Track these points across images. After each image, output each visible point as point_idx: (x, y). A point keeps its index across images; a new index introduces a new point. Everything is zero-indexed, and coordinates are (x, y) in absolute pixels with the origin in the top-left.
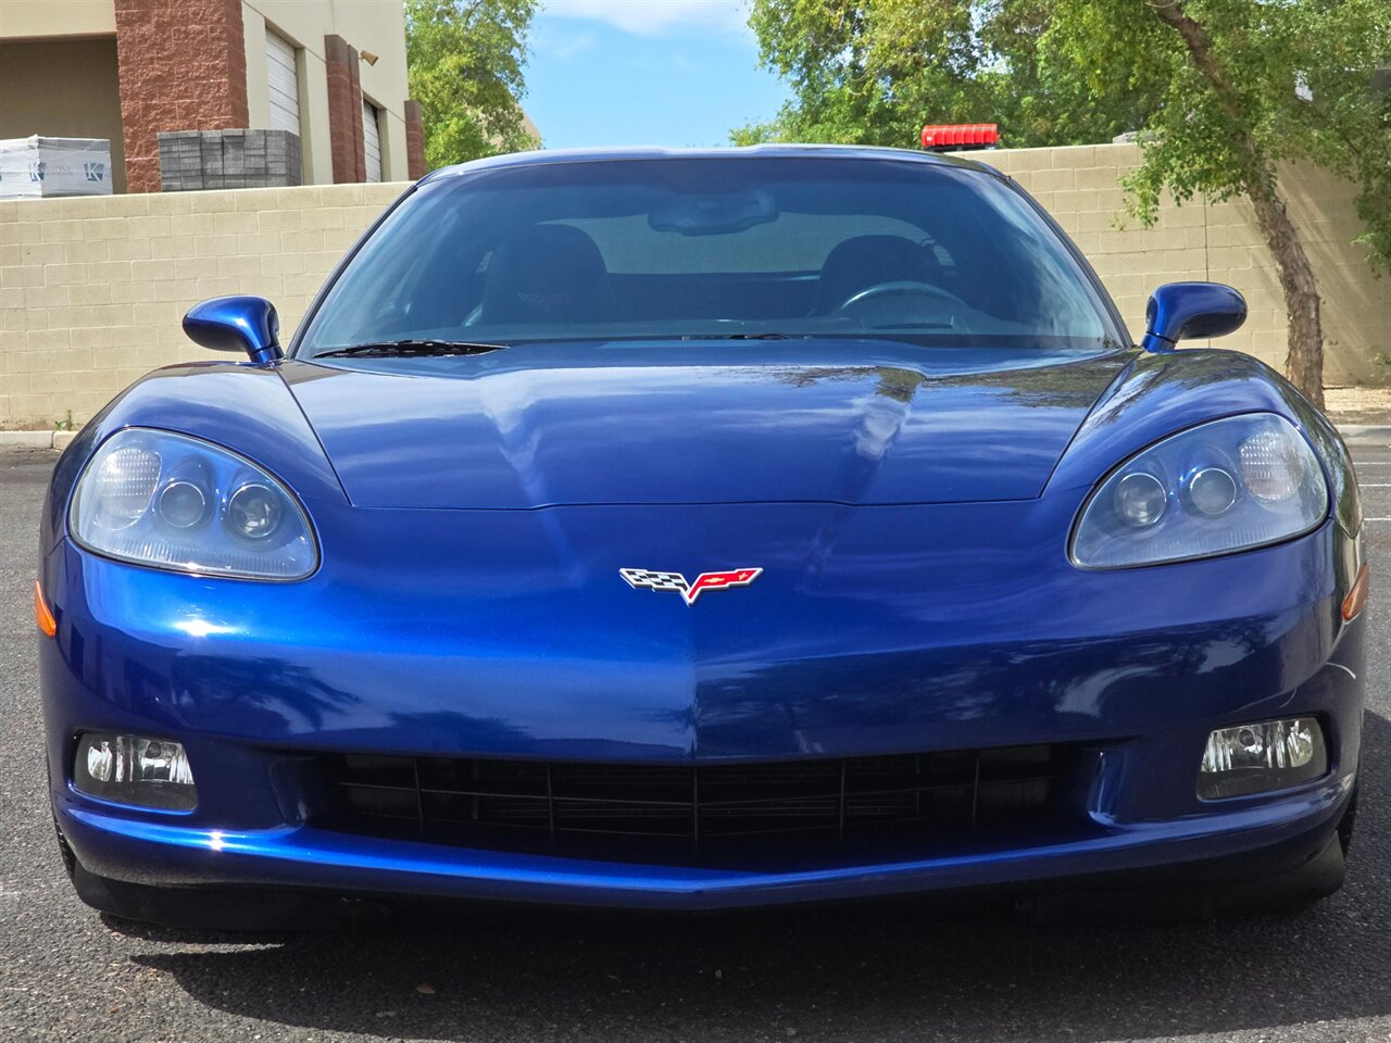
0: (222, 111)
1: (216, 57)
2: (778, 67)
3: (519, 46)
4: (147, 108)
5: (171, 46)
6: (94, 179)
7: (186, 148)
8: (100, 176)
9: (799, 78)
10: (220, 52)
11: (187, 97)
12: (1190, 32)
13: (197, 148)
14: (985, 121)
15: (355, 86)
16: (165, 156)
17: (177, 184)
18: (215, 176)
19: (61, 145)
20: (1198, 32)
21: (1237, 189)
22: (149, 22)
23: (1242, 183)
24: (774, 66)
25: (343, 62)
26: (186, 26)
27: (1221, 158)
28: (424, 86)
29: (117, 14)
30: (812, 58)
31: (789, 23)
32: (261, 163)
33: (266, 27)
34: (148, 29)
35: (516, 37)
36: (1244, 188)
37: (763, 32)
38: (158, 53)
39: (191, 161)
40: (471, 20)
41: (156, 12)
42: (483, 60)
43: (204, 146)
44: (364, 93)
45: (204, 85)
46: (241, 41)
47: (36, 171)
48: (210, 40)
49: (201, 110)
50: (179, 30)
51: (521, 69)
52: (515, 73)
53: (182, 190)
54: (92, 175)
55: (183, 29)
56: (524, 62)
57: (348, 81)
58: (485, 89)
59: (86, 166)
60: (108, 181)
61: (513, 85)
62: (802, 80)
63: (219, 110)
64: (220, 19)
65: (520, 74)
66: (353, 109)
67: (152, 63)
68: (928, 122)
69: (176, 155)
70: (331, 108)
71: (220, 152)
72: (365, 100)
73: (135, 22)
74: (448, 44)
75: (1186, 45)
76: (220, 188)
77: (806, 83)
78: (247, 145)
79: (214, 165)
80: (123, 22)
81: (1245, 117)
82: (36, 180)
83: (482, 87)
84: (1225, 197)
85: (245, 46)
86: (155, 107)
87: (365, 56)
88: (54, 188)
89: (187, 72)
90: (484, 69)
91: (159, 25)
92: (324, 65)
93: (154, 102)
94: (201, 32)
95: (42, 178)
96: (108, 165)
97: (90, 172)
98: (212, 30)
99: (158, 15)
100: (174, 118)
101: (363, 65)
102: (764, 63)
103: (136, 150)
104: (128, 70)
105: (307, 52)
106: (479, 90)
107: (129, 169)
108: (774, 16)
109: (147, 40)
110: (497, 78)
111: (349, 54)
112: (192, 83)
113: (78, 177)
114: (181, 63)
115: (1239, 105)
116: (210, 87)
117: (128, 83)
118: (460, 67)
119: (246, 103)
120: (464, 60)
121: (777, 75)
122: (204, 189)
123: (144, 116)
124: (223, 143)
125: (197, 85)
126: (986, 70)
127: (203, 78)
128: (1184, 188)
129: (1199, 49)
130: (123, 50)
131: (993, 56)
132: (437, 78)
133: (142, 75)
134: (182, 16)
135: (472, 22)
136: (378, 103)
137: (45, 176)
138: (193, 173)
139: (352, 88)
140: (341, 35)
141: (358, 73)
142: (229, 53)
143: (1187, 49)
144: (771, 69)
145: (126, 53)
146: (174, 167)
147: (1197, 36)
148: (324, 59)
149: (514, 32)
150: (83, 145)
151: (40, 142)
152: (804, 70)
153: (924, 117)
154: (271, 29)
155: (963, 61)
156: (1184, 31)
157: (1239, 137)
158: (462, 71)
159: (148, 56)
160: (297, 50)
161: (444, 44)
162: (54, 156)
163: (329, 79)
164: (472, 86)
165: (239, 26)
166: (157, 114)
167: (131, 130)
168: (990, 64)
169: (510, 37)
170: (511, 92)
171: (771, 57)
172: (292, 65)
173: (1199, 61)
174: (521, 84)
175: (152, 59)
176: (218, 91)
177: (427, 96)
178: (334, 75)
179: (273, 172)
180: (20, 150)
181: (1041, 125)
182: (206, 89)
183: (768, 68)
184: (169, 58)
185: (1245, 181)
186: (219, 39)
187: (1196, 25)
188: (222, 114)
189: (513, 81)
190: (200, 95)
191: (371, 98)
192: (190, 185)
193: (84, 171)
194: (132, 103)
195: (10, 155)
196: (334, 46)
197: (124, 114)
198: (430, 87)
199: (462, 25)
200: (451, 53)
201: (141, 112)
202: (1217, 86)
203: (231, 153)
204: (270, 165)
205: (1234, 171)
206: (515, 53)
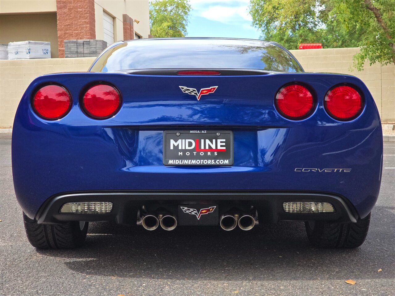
0: (87, 35)
1: (86, 19)
2: (258, 26)
3: (185, 20)
4: (65, 33)
5: (73, 15)
6: (45, 54)
7: (72, 45)
8: (47, 53)
9: (264, 29)
10: (87, 17)
11: (77, 31)
12: (376, 12)
13: (76, 45)
14: (319, 42)
15: (132, 29)
16: (66, 47)
17: (69, 56)
18: (80, 53)
19: (35, 43)
20: (378, 12)
21: (390, 61)
22: (66, 8)
23: (392, 59)
24: (257, 26)
25: (128, 22)
26: (77, 9)
27: (385, 52)
28: (157, 31)
29: (57, 6)
30: (268, 23)
31: (261, 13)
32: (94, 50)
33: (103, 11)
34: (66, 10)
35: (185, 18)
36: (392, 61)
37: (254, 16)
38: (69, 17)
39: (74, 49)
40: (172, 13)
41: (68, 5)
42: (175, 24)
43: (78, 44)
44: (135, 32)
45: (82, 27)
46: (94, 15)
47: (28, 51)
48: (84, 14)
49: (81, 34)
50: (75, 11)
51: (186, 27)
52: (184, 28)
53: (71, 57)
54: (45, 53)
55: (76, 10)
56: (187, 25)
57: (130, 28)
58: (175, 33)
59: (43, 50)
60: (49, 54)
61: (184, 32)
62: (265, 30)
63: (86, 34)
64: (87, 8)
65: (185, 28)
66: (131, 36)
67: (67, 20)
68: (302, 42)
69: (69, 47)
70: (124, 36)
71: (83, 46)
72: (135, 34)
73: (62, 8)
74: (164, 19)
75: (374, 16)
76: (82, 57)
77: (266, 31)
78: (91, 44)
79: (80, 50)
80: (58, 8)
81: (393, 39)
82: (28, 54)
83: (174, 32)
84: (386, 64)
85: (95, 16)
86: (67, 33)
87: (135, 21)
88: (33, 56)
89: (77, 23)
90: (175, 27)
91: (69, 9)
92: (123, 23)
93: (67, 32)
94: (81, 11)
95: (29, 53)
96: (50, 50)
97: (44, 51)
98: (85, 11)
99: (69, 6)
100: (73, 37)
101: (135, 24)
102: (254, 25)
103: (62, 46)
104: (60, 22)
105: (116, 19)
106: (173, 33)
107: (59, 51)
108: (257, 11)
109: (65, 13)
110: (179, 29)
111: (130, 20)
112: (78, 26)
113: (40, 53)
114: (75, 20)
115: (391, 35)
116: (84, 28)
117: (59, 26)
118: (168, 26)
119: (95, 33)
120: (169, 24)
121: (257, 28)
122: (77, 57)
123: (64, 36)
124: (83, 43)
125: (80, 27)
126: (320, 28)
127: (82, 25)
128: (373, 60)
129: (378, 18)
130: (59, 16)
131: (322, 24)
132: (161, 29)
133: (64, 24)
134: (76, 6)
135: (172, 14)
136: (140, 35)
137: (30, 53)
138: (74, 52)
139: (131, 30)
140: (127, 14)
141: (133, 25)
142: (90, 18)
143: (375, 17)
144: (255, 26)
145: (59, 17)
146: (69, 50)
147: (378, 13)
148: (123, 21)
149: (184, 16)
150: (42, 44)
151: (29, 42)
152: (266, 27)
153: (301, 41)
154: (105, 11)
155: (313, 25)
156: (374, 12)
157: (391, 45)
158: (168, 27)
159: (66, 18)
160: (114, 18)
161: (163, 19)
162: (33, 47)
163: (124, 27)
164: (171, 32)
165: (93, 10)
166: (68, 35)
167: (60, 40)
168: (320, 26)
169: (183, 18)
170: (183, 34)
171: (256, 23)
172: (112, 23)
173: (379, 21)
174: (186, 31)
175: (67, 19)
176: (86, 29)
177: (158, 34)
178: (125, 26)
179: (98, 52)
180: (24, 44)
181: (335, 44)
182: (82, 28)
183: (254, 26)
184: (72, 19)
185: (393, 58)
186: (87, 13)
187: (378, 10)
188: (87, 36)
189: (183, 30)
190: (81, 30)
191: (137, 33)
192: (74, 56)
193: (42, 51)
194: (61, 32)
195: (21, 46)
196: (125, 17)
197: (58, 35)
198: (159, 32)
199: (169, 14)
200: (165, 22)
201: (63, 35)
202: (384, 29)
203: (86, 46)
204: (97, 50)
205: (389, 56)
206: (184, 22)
